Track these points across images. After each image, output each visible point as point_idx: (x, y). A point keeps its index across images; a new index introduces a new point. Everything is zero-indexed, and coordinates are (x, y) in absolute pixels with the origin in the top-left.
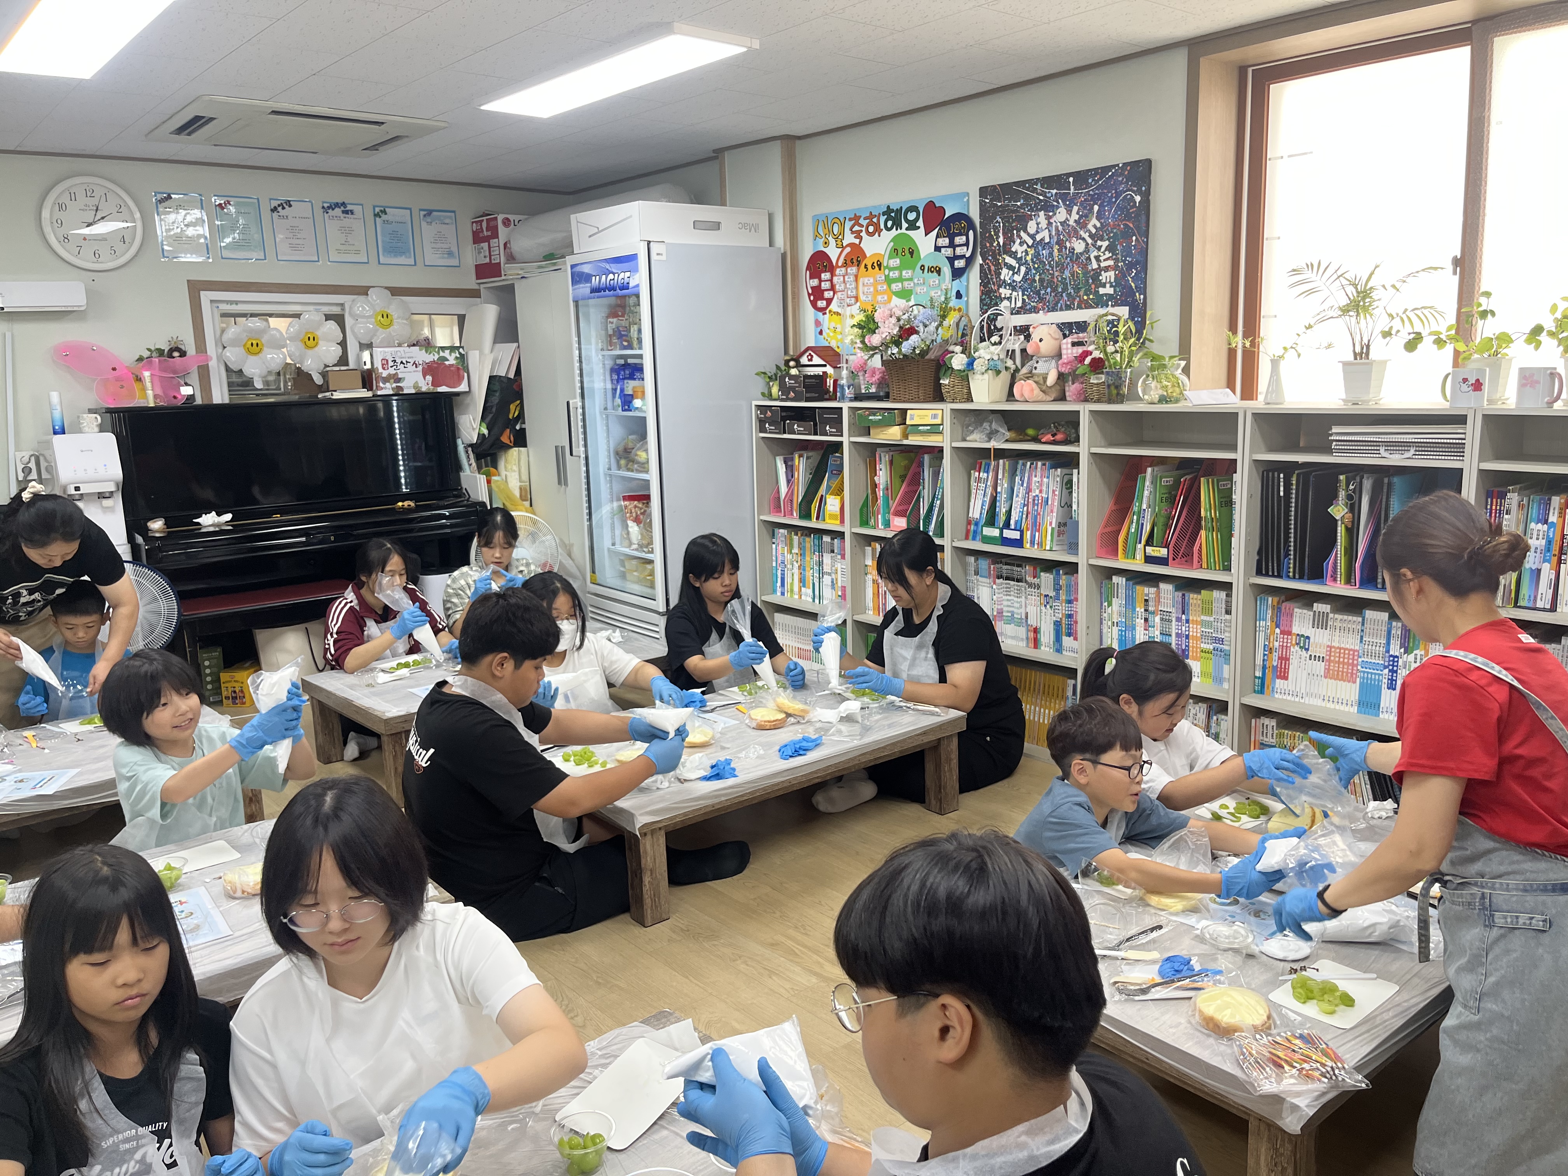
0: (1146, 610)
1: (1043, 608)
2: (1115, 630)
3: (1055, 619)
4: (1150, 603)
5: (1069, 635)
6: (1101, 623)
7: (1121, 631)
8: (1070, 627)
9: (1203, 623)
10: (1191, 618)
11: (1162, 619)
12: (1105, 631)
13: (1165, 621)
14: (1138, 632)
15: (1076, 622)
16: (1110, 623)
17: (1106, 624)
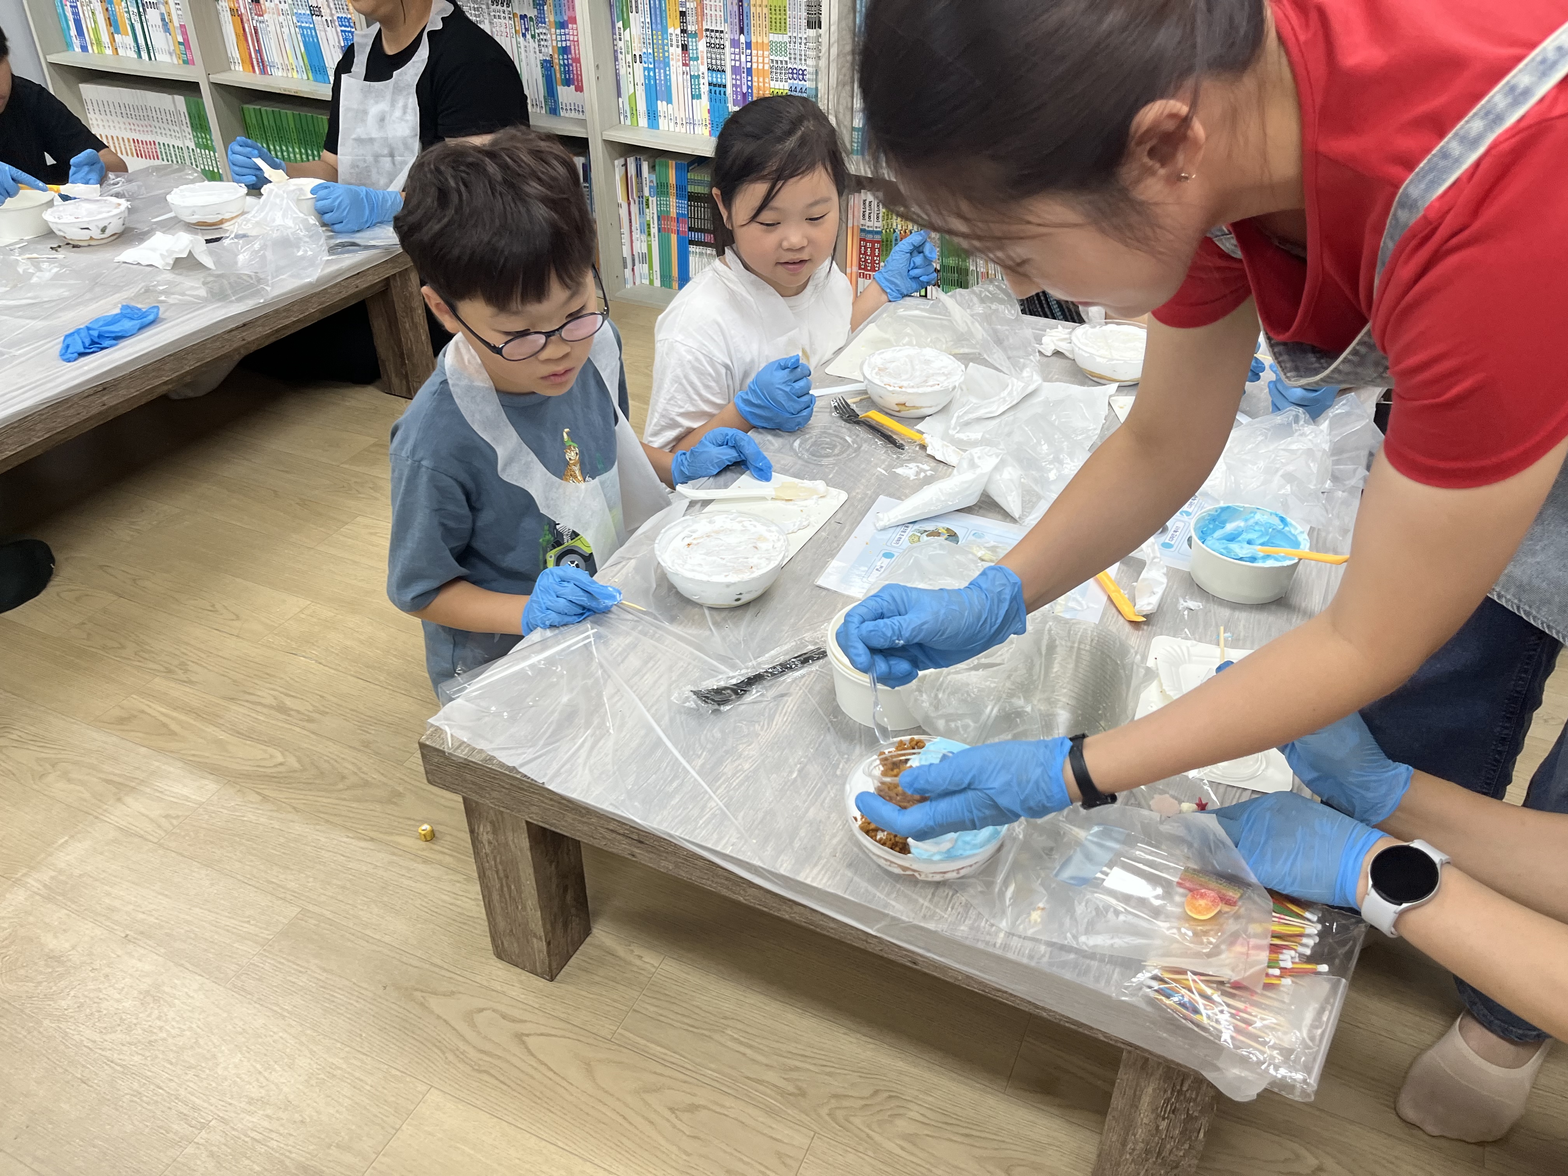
0: (683, 31)
1: (521, 39)
2: (638, 67)
3: (541, 57)
4: (689, 18)
5: (567, 83)
6: (616, 59)
7: (648, 69)
8: (567, 69)
9: (775, 48)
10: (754, 40)
11: (709, 45)
12: (622, 71)
13: (715, 47)
14: (673, 69)
15: (577, 60)
16: (629, 58)
17: (624, 59)
